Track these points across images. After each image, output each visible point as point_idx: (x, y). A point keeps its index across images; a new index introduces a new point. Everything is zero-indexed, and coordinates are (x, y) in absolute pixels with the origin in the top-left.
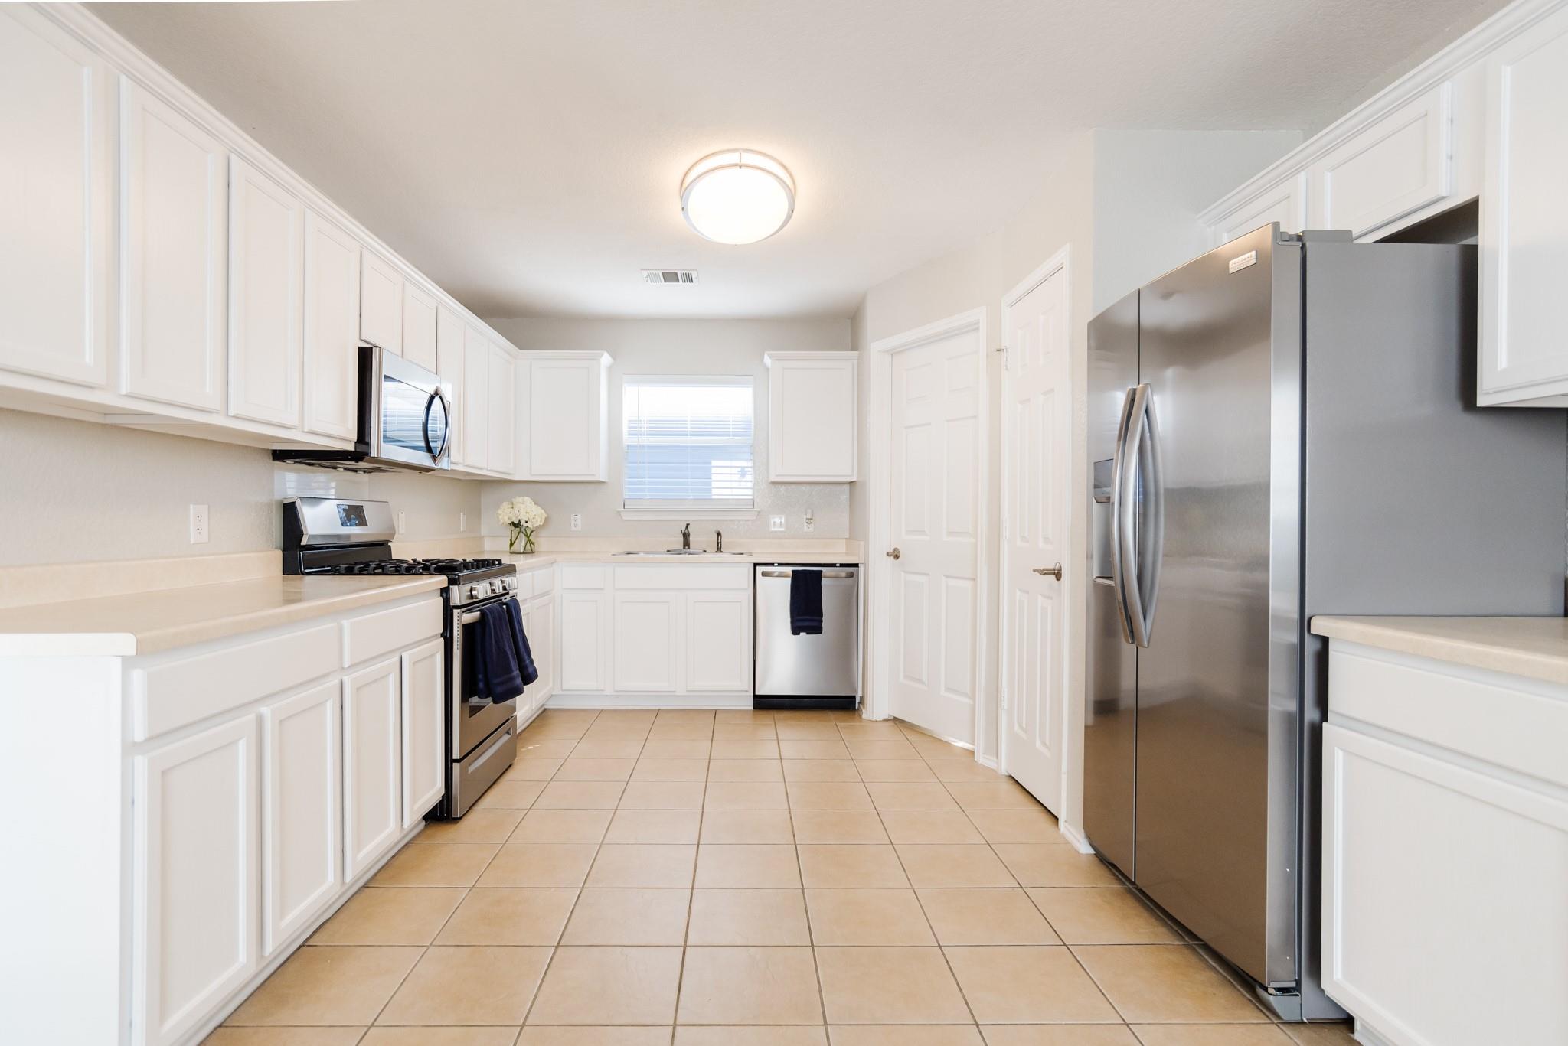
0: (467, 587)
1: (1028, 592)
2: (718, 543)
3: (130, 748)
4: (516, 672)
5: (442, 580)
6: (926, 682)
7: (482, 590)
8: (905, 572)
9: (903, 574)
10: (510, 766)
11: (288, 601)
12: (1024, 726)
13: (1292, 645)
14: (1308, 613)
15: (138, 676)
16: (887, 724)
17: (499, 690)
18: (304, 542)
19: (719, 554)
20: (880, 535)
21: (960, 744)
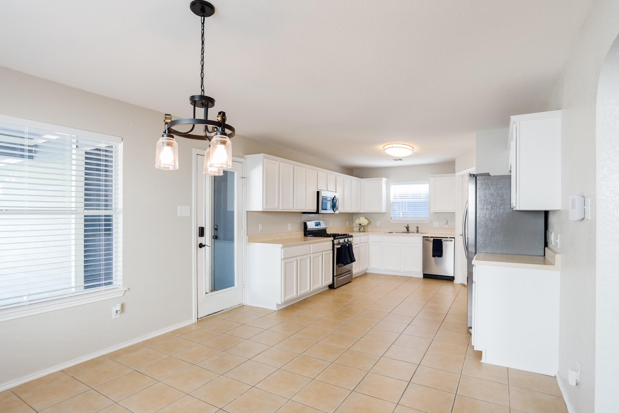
0: (338, 240)
2: (417, 230)
3: (282, 259)
4: (349, 259)
5: (332, 238)
7: (342, 241)
10: (350, 282)
11: (305, 241)
15: (282, 250)
16: (460, 285)
17: (344, 262)
18: (308, 230)
20: (458, 230)
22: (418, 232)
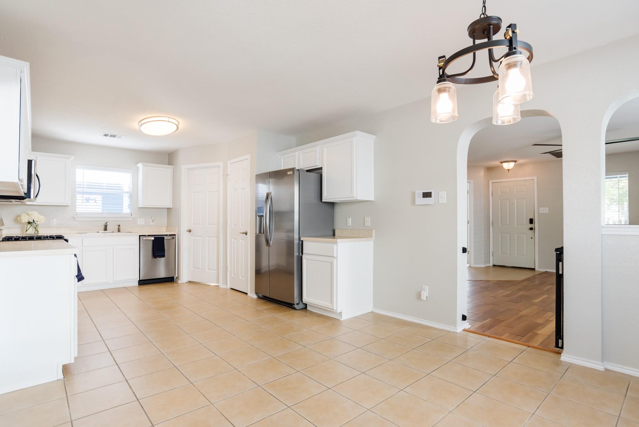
1: (236, 239)
2: (119, 229)
6: (201, 268)
8: (193, 236)
9: (192, 237)
12: (235, 273)
13: (297, 243)
14: (300, 237)
16: (187, 283)
19: (119, 233)
20: (184, 225)
21: (213, 284)
22: (119, 231)
